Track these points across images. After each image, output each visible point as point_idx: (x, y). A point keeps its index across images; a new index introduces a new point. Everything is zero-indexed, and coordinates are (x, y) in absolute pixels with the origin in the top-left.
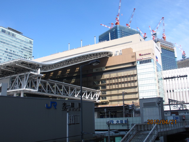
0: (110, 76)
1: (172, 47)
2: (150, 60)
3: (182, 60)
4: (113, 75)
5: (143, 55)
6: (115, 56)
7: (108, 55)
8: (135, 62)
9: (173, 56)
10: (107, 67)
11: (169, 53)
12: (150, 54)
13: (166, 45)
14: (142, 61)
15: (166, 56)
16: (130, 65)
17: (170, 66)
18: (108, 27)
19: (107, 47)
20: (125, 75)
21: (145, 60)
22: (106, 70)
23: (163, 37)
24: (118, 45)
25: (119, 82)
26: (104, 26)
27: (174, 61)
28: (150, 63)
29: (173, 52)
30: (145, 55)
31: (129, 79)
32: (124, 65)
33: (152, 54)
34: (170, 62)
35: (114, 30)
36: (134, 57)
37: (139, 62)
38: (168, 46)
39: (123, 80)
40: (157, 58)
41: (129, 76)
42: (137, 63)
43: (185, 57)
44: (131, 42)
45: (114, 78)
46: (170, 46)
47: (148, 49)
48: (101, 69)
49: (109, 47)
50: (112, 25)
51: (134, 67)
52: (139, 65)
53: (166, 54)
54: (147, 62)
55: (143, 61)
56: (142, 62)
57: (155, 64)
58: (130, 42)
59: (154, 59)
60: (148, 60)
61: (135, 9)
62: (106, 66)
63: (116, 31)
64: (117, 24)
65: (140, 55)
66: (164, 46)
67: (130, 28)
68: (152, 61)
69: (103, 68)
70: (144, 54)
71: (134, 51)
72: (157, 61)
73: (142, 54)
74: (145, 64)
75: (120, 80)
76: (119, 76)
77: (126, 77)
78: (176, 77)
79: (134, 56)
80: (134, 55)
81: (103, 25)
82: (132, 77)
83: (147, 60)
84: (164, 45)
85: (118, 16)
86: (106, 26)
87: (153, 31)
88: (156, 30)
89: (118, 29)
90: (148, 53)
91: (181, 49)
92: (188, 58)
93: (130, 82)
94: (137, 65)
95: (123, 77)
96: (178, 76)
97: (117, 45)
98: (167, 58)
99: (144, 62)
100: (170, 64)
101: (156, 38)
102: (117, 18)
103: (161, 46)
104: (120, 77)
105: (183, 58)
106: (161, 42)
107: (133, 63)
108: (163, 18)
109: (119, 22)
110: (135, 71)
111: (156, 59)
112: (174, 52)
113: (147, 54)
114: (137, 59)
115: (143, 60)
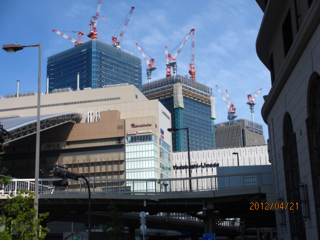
0: (74, 160)
1: (206, 95)
2: (150, 136)
3: (227, 124)
4: (81, 158)
5: (137, 126)
6: (87, 121)
7: (73, 120)
8: (123, 137)
9: (207, 115)
10: (69, 143)
11: (199, 108)
12: (150, 125)
13: (194, 91)
14: (135, 137)
15: (193, 115)
16: (114, 143)
17: (200, 135)
18: (70, 39)
19: (72, 103)
20: (103, 160)
21: (141, 136)
22: (67, 147)
23: (190, 72)
24: (94, 101)
25: (91, 172)
26: (62, 35)
27: (208, 126)
28: (149, 142)
29: (208, 106)
30: (141, 126)
31: (110, 168)
32: (102, 142)
33: (153, 126)
34: (200, 128)
35: (85, 50)
36: (123, 129)
37: (129, 138)
38: (198, 92)
39: (98, 169)
40: (162, 132)
41: (111, 163)
42: (126, 140)
43: (234, 117)
44: (119, 98)
45: (82, 165)
46: (202, 94)
47: (148, 117)
48: (58, 145)
49: (75, 103)
50: (80, 35)
51: (121, 147)
52: (129, 144)
53: (193, 111)
54: (144, 141)
55: (138, 137)
56: (135, 139)
57: (158, 144)
58: (116, 99)
59: (157, 136)
60: (147, 136)
61: (133, 8)
62: (68, 140)
63: (89, 52)
64: (91, 35)
65: (133, 125)
66: (190, 93)
67: (119, 47)
68: (153, 139)
69: (61, 143)
70: (139, 125)
71: (122, 117)
72: (163, 137)
73: (136, 124)
74: (141, 143)
75: (92, 169)
76: (91, 161)
77: (105, 163)
78: (200, 166)
79: (122, 127)
80: (122, 124)
81: (59, 33)
82: (115, 164)
83: (144, 136)
84: (190, 89)
85: (95, 18)
86: (65, 37)
87: (169, 56)
88: (176, 54)
89: (94, 50)
90: (146, 124)
91: (228, 99)
92: (239, 121)
93: (111, 173)
94: (126, 145)
95: (99, 164)
96: (203, 165)
97: (91, 101)
98: (195, 118)
99: (138, 139)
100: (200, 131)
101: (174, 73)
102: (92, 23)
103: (184, 92)
104: (94, 164)
105: (229, 118)
106: (184, 83)
107: (119, 139)
108: (193, 30)
109: (96, 33)
110: (122, 154)
111: (160, 134)
112: (210, 106)
113: (145, 126)
114: (126, 132)
115: (137, 135)
